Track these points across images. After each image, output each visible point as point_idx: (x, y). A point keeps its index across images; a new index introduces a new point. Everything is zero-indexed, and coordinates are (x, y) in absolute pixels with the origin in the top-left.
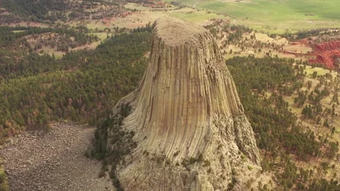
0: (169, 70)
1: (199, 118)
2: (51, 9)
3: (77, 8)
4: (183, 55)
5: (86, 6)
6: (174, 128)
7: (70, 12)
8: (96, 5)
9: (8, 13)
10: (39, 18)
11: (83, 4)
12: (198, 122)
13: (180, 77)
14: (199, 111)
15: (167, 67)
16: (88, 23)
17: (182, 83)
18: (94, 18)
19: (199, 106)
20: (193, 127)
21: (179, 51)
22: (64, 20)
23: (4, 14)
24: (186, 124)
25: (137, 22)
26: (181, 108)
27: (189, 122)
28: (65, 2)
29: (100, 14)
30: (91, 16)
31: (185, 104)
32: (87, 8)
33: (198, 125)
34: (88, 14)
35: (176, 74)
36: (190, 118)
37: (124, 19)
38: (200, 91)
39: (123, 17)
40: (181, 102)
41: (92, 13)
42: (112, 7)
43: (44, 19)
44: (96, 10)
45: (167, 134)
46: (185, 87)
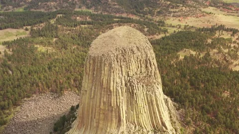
0: (87, 76)
1: (109, 125)
2: (147, 7)
3: (164, 7)
4: (99, 65)
5: (171, 6)
6: (89, 127)
7: (159, 10)
8: (179, 6)
9: (117, 7)
10: (137, 12)
11: (170, 5)
12: (108, 128)
13: (96, 84)
14: (110, 118)
15: (86, 73)
16: (168, 19)
17: (96, 90)
18: (173, 16)
19: (110, 114)
20: (104, 131)
21: (96, 61)
22: (153, 15)
23: (115, 7)
24: (98, 127)
25: (206, 23)
26: (94, 111)
27: (101, 126)
28: (158, 2)
29: (179, 14)
30: (172, 14)
31: (97, 109)
32: (171, 8)
33: (108, 131)
34: (170, 13)
35: (93, 81)
36: (101, 122)
37: (197, 19)
38: (111, 101)
39: (197, 17)
40: (94, 106)
41: (174, 12)
42: (191, 9)
43: (140, 13)
44: (177, 10)
45: (83, 130)
46: (99, 94)
